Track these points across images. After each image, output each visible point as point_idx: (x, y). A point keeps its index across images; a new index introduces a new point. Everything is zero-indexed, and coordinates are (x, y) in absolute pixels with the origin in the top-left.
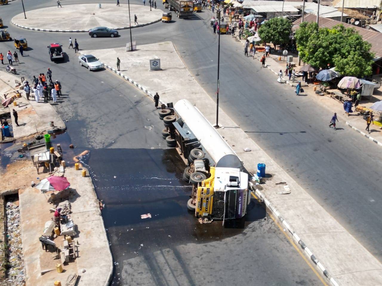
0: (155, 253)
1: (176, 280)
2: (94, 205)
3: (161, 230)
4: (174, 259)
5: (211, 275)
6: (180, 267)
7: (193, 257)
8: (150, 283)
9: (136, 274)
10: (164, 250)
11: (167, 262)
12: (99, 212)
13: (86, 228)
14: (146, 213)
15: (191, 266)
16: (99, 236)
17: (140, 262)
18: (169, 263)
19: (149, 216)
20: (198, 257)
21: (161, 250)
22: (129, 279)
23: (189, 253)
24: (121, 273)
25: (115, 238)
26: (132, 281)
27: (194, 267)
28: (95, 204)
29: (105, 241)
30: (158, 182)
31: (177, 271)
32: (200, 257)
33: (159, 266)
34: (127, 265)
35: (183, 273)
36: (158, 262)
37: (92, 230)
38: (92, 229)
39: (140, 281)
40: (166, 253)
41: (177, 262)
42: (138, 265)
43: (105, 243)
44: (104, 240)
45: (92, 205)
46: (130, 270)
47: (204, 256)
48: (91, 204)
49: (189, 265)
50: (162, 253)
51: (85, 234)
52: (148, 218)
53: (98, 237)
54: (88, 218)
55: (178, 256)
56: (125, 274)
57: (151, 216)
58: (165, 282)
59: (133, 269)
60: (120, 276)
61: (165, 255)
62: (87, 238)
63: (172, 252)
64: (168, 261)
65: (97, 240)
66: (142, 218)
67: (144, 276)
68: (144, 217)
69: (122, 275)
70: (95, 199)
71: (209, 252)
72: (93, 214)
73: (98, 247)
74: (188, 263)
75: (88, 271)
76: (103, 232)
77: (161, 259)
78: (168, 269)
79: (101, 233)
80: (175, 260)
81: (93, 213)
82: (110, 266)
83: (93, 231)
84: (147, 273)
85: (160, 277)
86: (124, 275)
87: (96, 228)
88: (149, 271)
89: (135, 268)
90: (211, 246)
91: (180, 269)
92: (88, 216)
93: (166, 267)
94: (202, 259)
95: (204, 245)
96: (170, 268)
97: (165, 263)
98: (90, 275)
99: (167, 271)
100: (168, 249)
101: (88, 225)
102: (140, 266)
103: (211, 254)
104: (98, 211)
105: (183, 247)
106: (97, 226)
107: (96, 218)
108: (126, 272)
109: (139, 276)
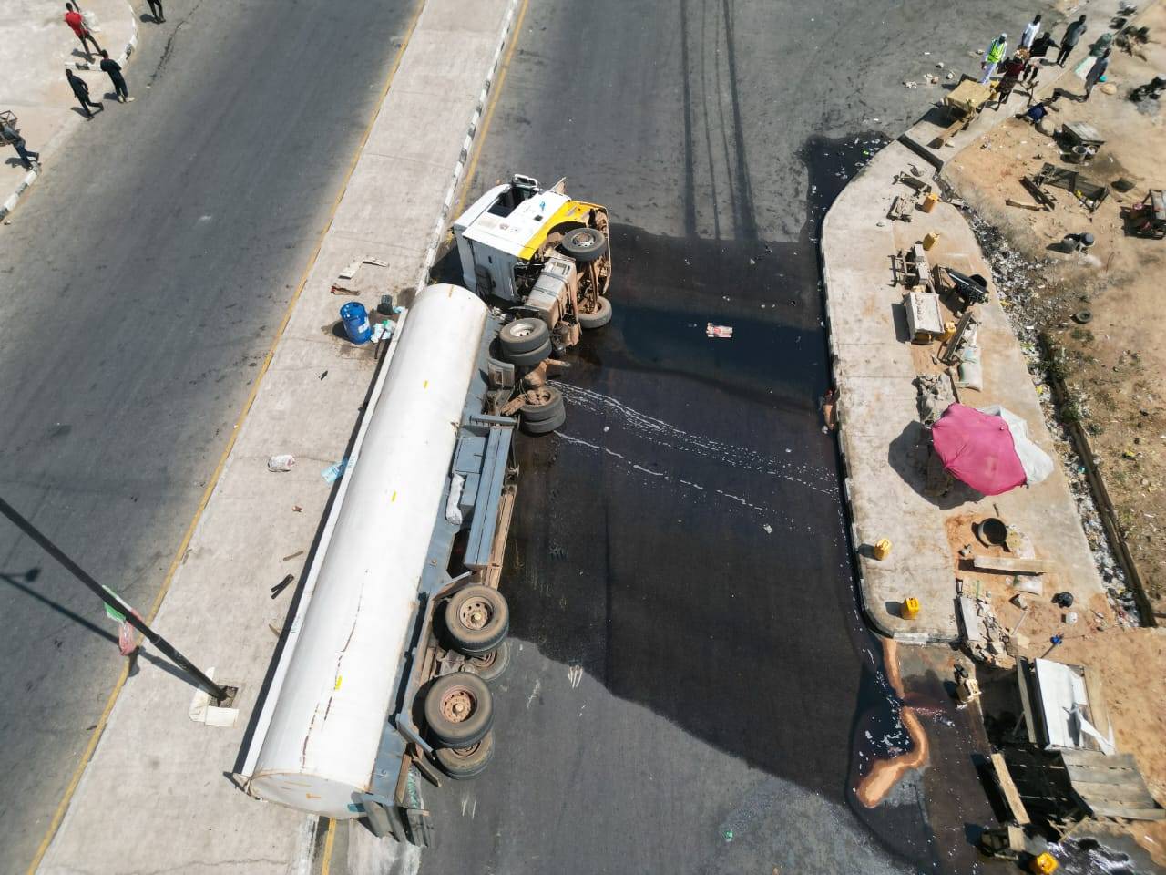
0: (732, 237)
1: (713, 180)
2: (850, 399)
3: (699, 284)
4: (701, 216)
5: (652, 170)
6: (697, 198)
7: (665, 207)
8: (760, 191)
9: (781, 212)
10: (713, 237)
11: (716, 213)
12: (838, 371)
13: (874, 325)
14: (717, 338)
15: (676, 194)
16: (846, 296)
17: (765, 229)
18: (713, 210)
19: (711, 330)
20: (655, 204)
21: (718, 238)
22: (795, 208)
23: (667, 217)
24: (808, 222)
25: (808, 296)
26: (790, 202)
27: (672, 190)
28: (847, 404)
29: (832, 280)
30: (641, 445)
31: (705, 194)
32: (651, 203)
33: (734, 211)
34: (793, 233)
35: (696, 188)
36: (732, 220)
37: (860, 317)
38: (860, 320)
39: (776, 199)
40: (709, 231)
41: (698, 208)
42: (771, 225)
43: (834, 277)
44: (834, 284)
45: (856, 397)
46: (790, 222)
47: (642, 204)
48: (860, 404)
49: (679, 197)
50: (718, 233)
51: (879, 308)
52: (716, 324)
53: (848, 294)
54: (869, 356)
55: (690, 217)
56: (800, 217)
57: (708, 328)
58: (733, 183)
59: (783, 222)
60: (809, 216)
61: (714, 228)
62: (873, 298)
63: (699, 229)
64: (713, 215)
65: (849, 287)
66: (730, 330)
67: (766, 204)
68: (725, 332)
69: (805, 217)
70: (845, 423)
71: (629, 206)
72: (854, 366)
73: (849, 271)
74: (680, 201)
75: (871, 224)
76: (834, 308)
77: (725, 222)
78: (719, 200)
79: (840, 304)
80: (698, 212)
81: (856, 368)
82: (828, 225)
83: (858, 312)
84: (758, 207)
85: (739, 194)
86: (803, 217)
87: (851, 319)
88: (755, 208)
89: (778, 222)
90: (617, 216)
91: (698, 195)
92: (868, 362)
93: (720, 206)
94: (650, 200)
95: (631, 222)
96: (715, 202)
97: (720, 213)
98: (869, 217)
99: (723, 198)
100: (704, 236)
101: (870, 333)
102: (767, 223)
103: (629, 203)
104: (841, 374)
105: (672, 230)
106: (847, 327)
107: (849, 352)
108: (797, 221)
109: (775, 206)
